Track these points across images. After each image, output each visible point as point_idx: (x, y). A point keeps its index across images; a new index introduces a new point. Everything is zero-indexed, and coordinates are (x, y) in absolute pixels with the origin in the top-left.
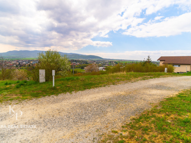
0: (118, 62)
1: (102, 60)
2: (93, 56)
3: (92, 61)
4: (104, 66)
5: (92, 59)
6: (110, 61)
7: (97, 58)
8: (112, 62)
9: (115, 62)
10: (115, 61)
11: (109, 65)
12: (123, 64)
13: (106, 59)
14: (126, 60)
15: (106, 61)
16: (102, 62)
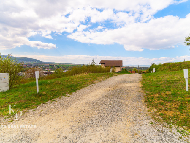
0: (60, 66)
1: (40, 63)
2: (28, 58)
3: (28, 64)
4: (44, 70)
5: (27, 62)
6: (50, 64)
7: (34, 61)
8: (53, 65)
9: (57, 66)
10: (56, 64)
11: (50, 69)
12: (65, 67)
13: (46, 63)
14: (67, 64)
15: (46, 65)
16: (41, 65)
